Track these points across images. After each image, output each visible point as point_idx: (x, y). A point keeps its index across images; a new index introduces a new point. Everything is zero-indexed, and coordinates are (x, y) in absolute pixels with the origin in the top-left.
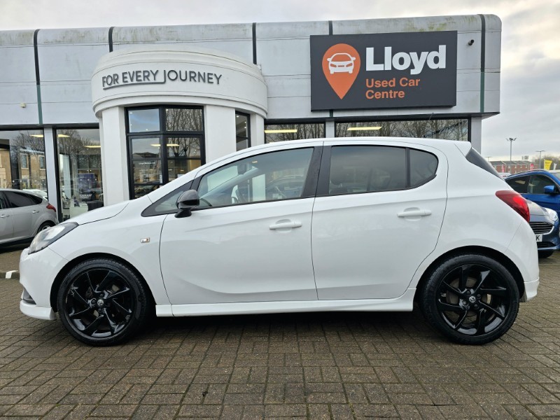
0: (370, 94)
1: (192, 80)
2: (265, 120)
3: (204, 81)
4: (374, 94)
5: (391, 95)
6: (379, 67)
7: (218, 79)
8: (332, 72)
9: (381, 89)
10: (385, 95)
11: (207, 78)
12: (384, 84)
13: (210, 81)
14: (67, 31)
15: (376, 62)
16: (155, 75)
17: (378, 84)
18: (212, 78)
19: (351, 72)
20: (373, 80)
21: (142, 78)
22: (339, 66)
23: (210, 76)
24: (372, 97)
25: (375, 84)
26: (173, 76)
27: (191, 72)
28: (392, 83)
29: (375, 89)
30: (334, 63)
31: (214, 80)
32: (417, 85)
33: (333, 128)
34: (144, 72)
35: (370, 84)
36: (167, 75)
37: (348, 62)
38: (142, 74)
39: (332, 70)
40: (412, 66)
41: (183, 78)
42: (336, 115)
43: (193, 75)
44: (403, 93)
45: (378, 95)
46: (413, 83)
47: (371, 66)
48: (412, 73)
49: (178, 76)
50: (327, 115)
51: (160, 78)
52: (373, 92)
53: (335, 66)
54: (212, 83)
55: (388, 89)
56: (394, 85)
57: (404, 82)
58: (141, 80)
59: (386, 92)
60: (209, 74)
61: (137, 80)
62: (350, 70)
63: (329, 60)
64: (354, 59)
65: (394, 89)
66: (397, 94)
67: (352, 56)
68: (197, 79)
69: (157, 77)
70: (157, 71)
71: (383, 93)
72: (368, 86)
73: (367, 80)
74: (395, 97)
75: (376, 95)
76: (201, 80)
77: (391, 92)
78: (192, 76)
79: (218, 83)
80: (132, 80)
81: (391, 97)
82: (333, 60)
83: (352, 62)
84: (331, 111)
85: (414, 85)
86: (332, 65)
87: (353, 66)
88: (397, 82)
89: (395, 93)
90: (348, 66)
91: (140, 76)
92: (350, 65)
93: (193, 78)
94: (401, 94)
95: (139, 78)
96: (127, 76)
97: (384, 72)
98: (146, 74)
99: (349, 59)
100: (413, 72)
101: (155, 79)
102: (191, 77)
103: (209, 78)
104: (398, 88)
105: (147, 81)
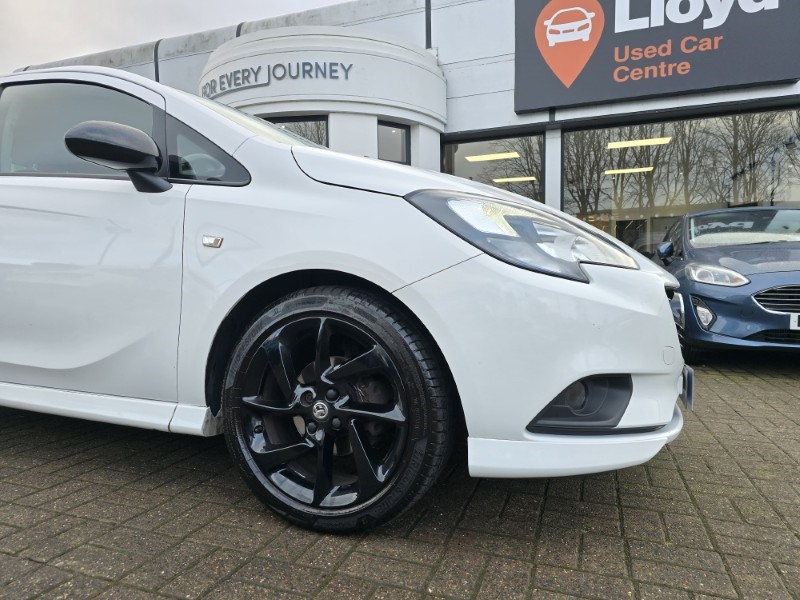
0: (622, 74)
1: (307, 75)
2: (442, 135)
3: (324, 75)
4: (628, 73)
5: (662, 71)
6: (641, 23)
7: (347, 71)
8: (551, 44)
9: (644, 63)
10: (651, 72)
11: (330, 71)
12: (650, 51)
13: (334, 74)
14: (190, 38)
15: (632, 16)
16: (256, 74)
17: (638, 54)
18: (336, 71)
19: (586, 38)
20: (627, 48)
21: (240, 81)
22: (564, 32)
23: (334, 68)
24: (627, 78)
25: (631, 55)
26: (280, 72)
27: (304, 64)
28: (664, 50)
29: (631, 64)
30: (556, 27)
31: (341, 73)
32: (716, 47)
33: (559, 140)
34: (244, 71)
35: (622, 55)
36: (271, 72)
37: (583, 23)
38: (240, 75)
39: (552, 40)
40: (706, 13)
41: (294, 74)
42: (560, 117)
43: (307, 68)
44: (688, 65)
45: (635, 75)
46: (706, 45)
47: (623, 23)
48: (705, 27)
49: (287, 72)
50: (544, 118)
51: (263, 78)
52: (627, 69)
53: (557, 32)
54: (337, 77)
55: (656, 61)
56: (669, 53)
57: (689, 45)
58: (239, 84)
59: (654, 68)
60: (332, 64)
61: (236, 85)
62: (585, 35)
63: (548, 23)
64: (593, 15)
65: (668, 60)
66: (675, 69)
67: (588, 12)
68: (313, 73)
69: (259, 76)
70: (259, 68)
71: (647, 69)
72: (617, 59)
73: (617, 50)
74: (670, 73)
75: (633, 74)
76: (320, 75)
77: (663, 66)
78: (307, 70)
79: (347, 77)
80: (230, 85)
81: (663, 75)
82: (553, 23)
83: (588, 21)
84: (552, 110)
85: (709, 47)
86: (552, 32)
87: (589, 30)
88: (676, 47)
89: (671, 66)
90: (580, 29)
91: (238, 78)
92: (587, 26)
93: (309, 72)
94: (684, 68)
95: (238, 82)
96: (225, 80)
97: (650, 31)
98: (246, 74)
99: (585, 18)
100: (708, 24)
101: (256, 80)
102: (305, 72)
103: (332, 71)
104: (677, 56)
105: (247, 84)
